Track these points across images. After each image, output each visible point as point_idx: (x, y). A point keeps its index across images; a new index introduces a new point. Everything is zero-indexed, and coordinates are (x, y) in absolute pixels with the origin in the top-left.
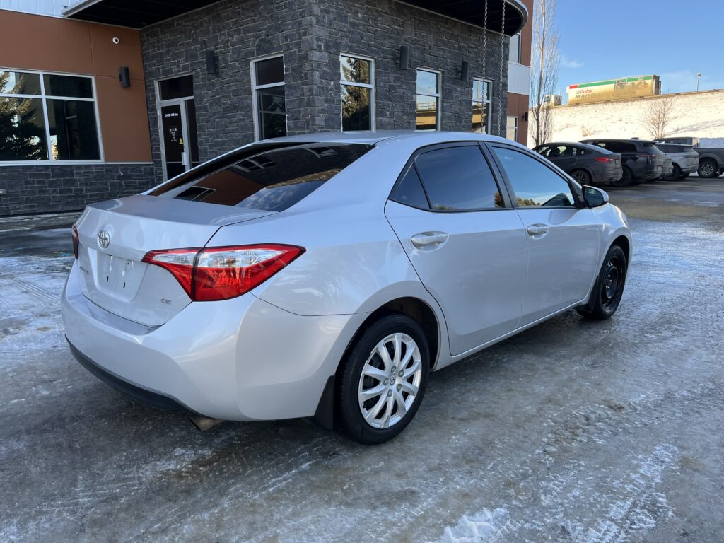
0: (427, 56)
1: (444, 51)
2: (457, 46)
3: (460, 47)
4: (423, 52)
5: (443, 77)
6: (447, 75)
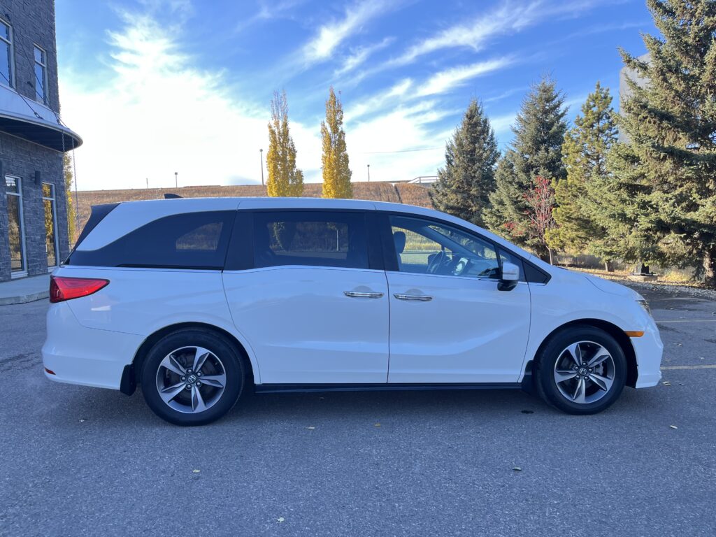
0: (11, 166)
1: (21, 163)
2: (29, 159)
3: (31, 160)
4: (8, 164)
5: (22, 182)
6: (25, 180)
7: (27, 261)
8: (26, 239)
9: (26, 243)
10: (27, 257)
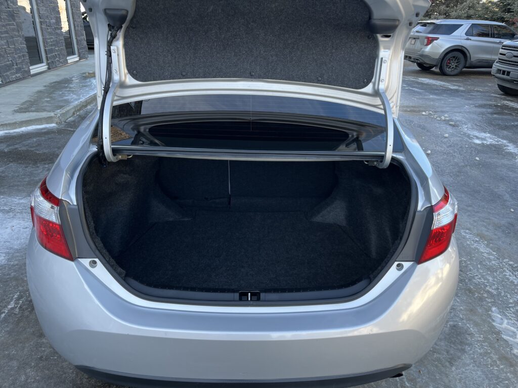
7: (45, 50)
8: (41, 23)
9: (41, 28)
10: (45, 46)
